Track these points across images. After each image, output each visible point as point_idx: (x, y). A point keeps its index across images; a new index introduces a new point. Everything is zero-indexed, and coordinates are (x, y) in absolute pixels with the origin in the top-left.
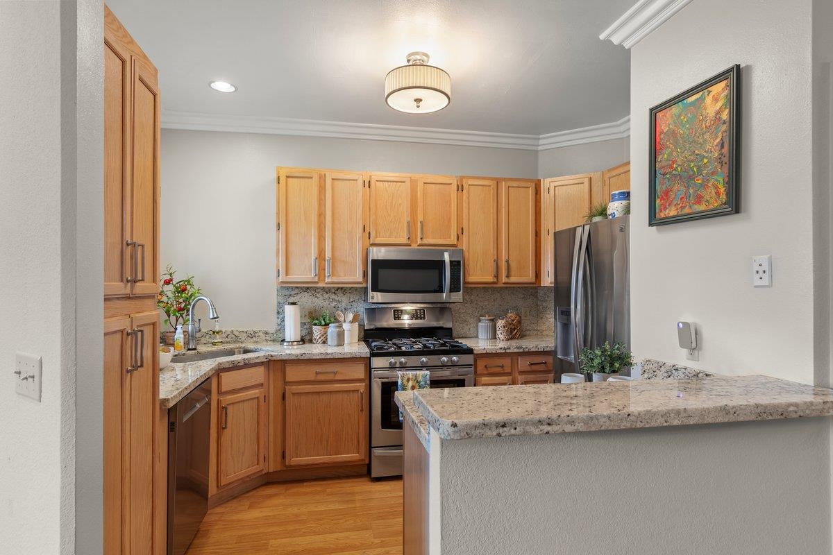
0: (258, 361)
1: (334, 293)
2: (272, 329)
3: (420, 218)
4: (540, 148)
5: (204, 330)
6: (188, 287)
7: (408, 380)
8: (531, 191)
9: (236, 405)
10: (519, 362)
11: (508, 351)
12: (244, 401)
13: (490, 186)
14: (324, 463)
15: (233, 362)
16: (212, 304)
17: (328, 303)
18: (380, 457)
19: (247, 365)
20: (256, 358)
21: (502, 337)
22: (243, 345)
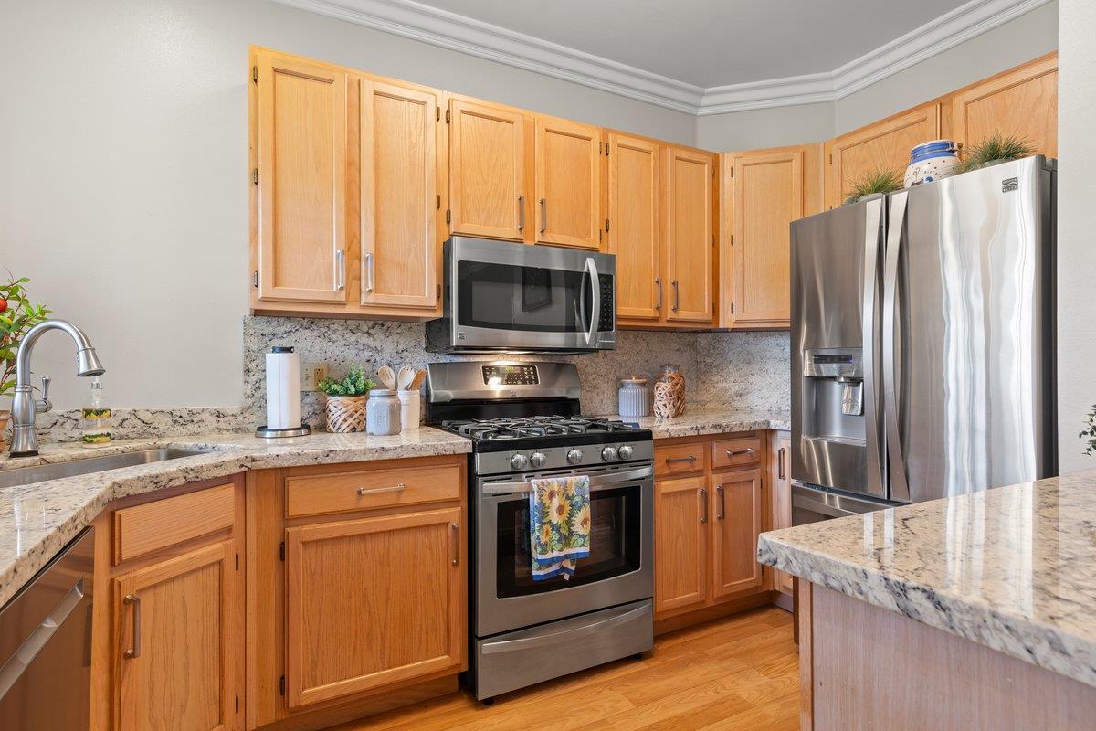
0: (221, 472)
1: (368, 333)
2: (232, 404)
3: (540, 195)
4: (701, 112)
5: (57, 410)
6: (12, 304)
7: (552, 495)
8: (707, 169)
9: (162, 590)
10: (715, 451)
11: (702, 432)
12: (183, 576)
13: (649, 152)
14: (376, 688)
15: (155, 480)
16: (85, 338)
17: (355, 352)
18: (494, 656)
19: (194, 485)
20: (216, 466)
21: (665, 411)
22: (165, 442)
